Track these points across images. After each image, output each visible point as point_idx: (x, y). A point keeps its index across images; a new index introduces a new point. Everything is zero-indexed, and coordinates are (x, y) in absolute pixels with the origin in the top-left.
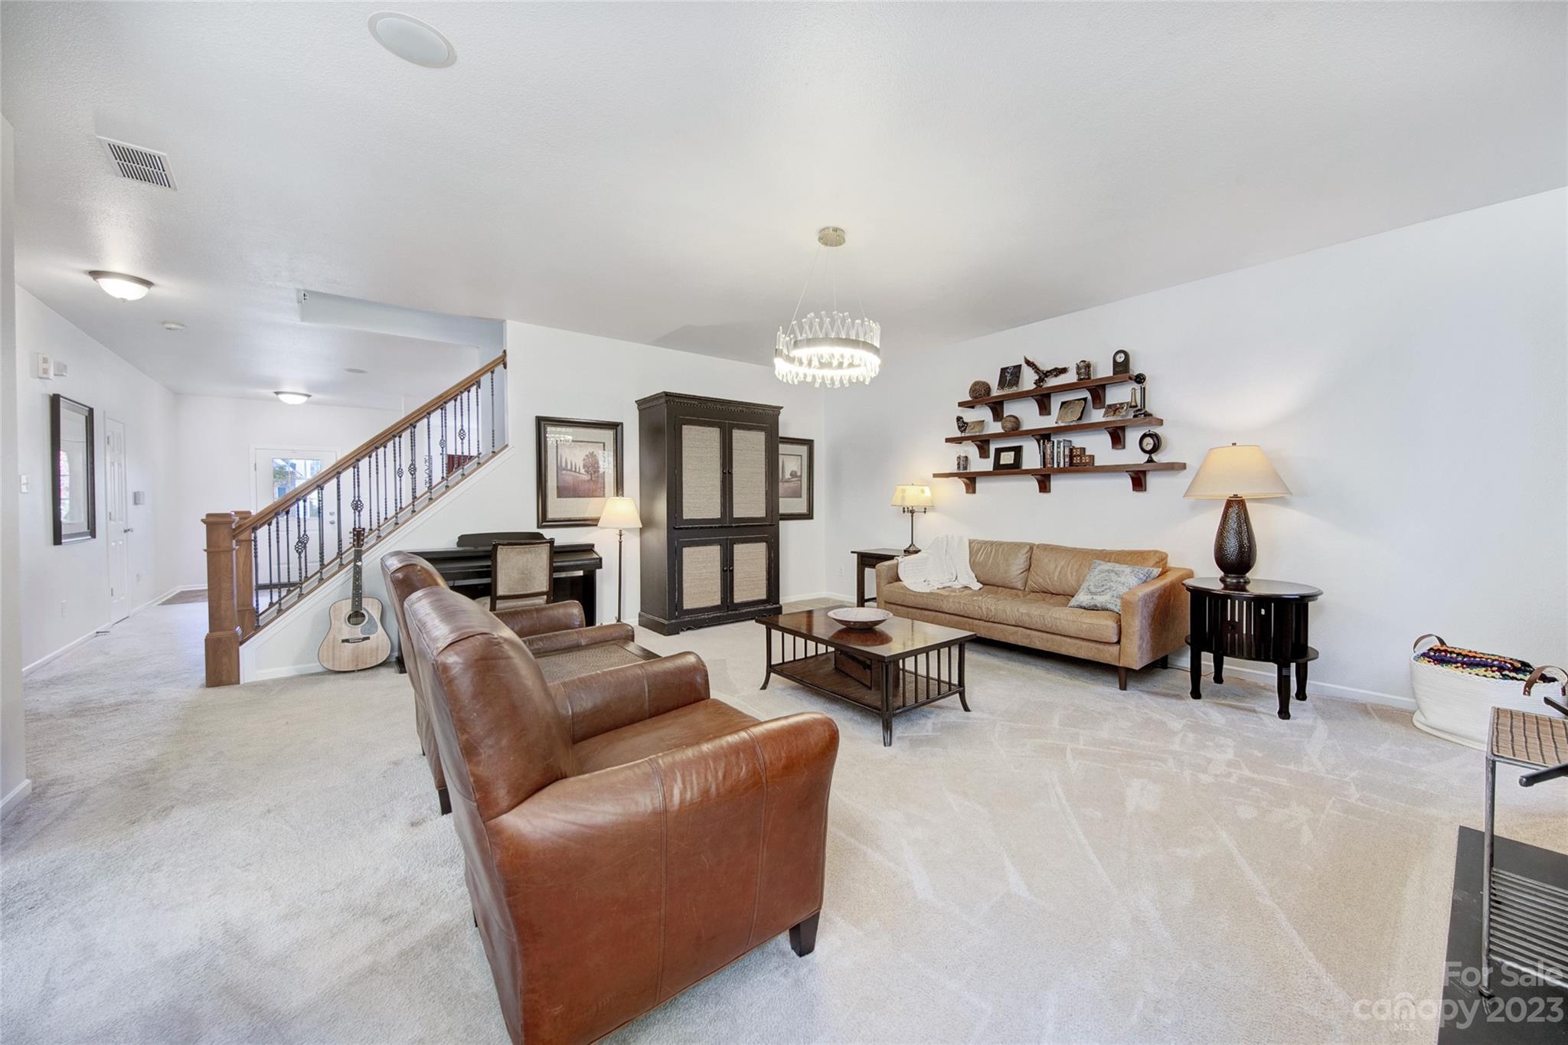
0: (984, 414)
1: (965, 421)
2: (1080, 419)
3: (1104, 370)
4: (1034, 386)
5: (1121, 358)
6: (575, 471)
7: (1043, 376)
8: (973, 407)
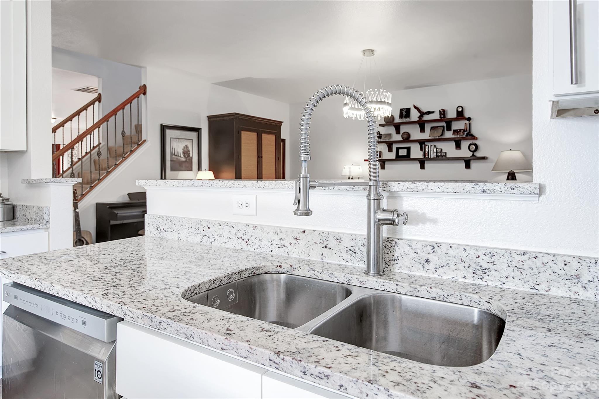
0: (392, 130)
1: (381, 133)
2: (441, 135)
3: (452, 114)
4: (418, 119)
5: (460, 109)
6: (179, 156)
7: (422, 114)
8: (384, 127)
